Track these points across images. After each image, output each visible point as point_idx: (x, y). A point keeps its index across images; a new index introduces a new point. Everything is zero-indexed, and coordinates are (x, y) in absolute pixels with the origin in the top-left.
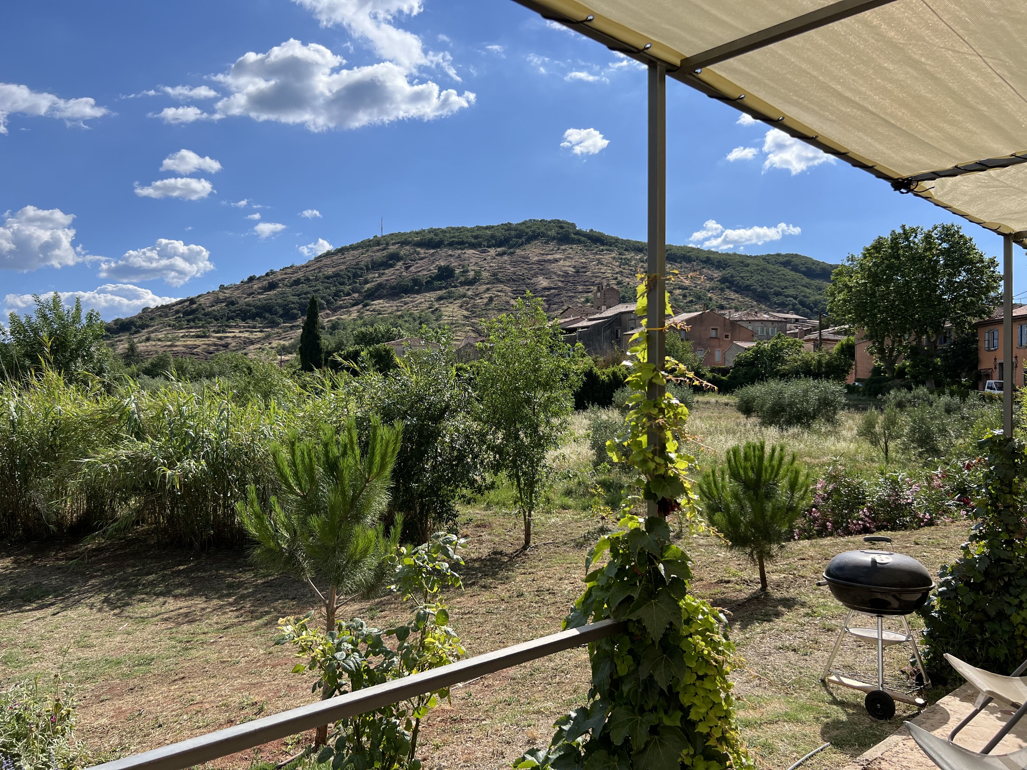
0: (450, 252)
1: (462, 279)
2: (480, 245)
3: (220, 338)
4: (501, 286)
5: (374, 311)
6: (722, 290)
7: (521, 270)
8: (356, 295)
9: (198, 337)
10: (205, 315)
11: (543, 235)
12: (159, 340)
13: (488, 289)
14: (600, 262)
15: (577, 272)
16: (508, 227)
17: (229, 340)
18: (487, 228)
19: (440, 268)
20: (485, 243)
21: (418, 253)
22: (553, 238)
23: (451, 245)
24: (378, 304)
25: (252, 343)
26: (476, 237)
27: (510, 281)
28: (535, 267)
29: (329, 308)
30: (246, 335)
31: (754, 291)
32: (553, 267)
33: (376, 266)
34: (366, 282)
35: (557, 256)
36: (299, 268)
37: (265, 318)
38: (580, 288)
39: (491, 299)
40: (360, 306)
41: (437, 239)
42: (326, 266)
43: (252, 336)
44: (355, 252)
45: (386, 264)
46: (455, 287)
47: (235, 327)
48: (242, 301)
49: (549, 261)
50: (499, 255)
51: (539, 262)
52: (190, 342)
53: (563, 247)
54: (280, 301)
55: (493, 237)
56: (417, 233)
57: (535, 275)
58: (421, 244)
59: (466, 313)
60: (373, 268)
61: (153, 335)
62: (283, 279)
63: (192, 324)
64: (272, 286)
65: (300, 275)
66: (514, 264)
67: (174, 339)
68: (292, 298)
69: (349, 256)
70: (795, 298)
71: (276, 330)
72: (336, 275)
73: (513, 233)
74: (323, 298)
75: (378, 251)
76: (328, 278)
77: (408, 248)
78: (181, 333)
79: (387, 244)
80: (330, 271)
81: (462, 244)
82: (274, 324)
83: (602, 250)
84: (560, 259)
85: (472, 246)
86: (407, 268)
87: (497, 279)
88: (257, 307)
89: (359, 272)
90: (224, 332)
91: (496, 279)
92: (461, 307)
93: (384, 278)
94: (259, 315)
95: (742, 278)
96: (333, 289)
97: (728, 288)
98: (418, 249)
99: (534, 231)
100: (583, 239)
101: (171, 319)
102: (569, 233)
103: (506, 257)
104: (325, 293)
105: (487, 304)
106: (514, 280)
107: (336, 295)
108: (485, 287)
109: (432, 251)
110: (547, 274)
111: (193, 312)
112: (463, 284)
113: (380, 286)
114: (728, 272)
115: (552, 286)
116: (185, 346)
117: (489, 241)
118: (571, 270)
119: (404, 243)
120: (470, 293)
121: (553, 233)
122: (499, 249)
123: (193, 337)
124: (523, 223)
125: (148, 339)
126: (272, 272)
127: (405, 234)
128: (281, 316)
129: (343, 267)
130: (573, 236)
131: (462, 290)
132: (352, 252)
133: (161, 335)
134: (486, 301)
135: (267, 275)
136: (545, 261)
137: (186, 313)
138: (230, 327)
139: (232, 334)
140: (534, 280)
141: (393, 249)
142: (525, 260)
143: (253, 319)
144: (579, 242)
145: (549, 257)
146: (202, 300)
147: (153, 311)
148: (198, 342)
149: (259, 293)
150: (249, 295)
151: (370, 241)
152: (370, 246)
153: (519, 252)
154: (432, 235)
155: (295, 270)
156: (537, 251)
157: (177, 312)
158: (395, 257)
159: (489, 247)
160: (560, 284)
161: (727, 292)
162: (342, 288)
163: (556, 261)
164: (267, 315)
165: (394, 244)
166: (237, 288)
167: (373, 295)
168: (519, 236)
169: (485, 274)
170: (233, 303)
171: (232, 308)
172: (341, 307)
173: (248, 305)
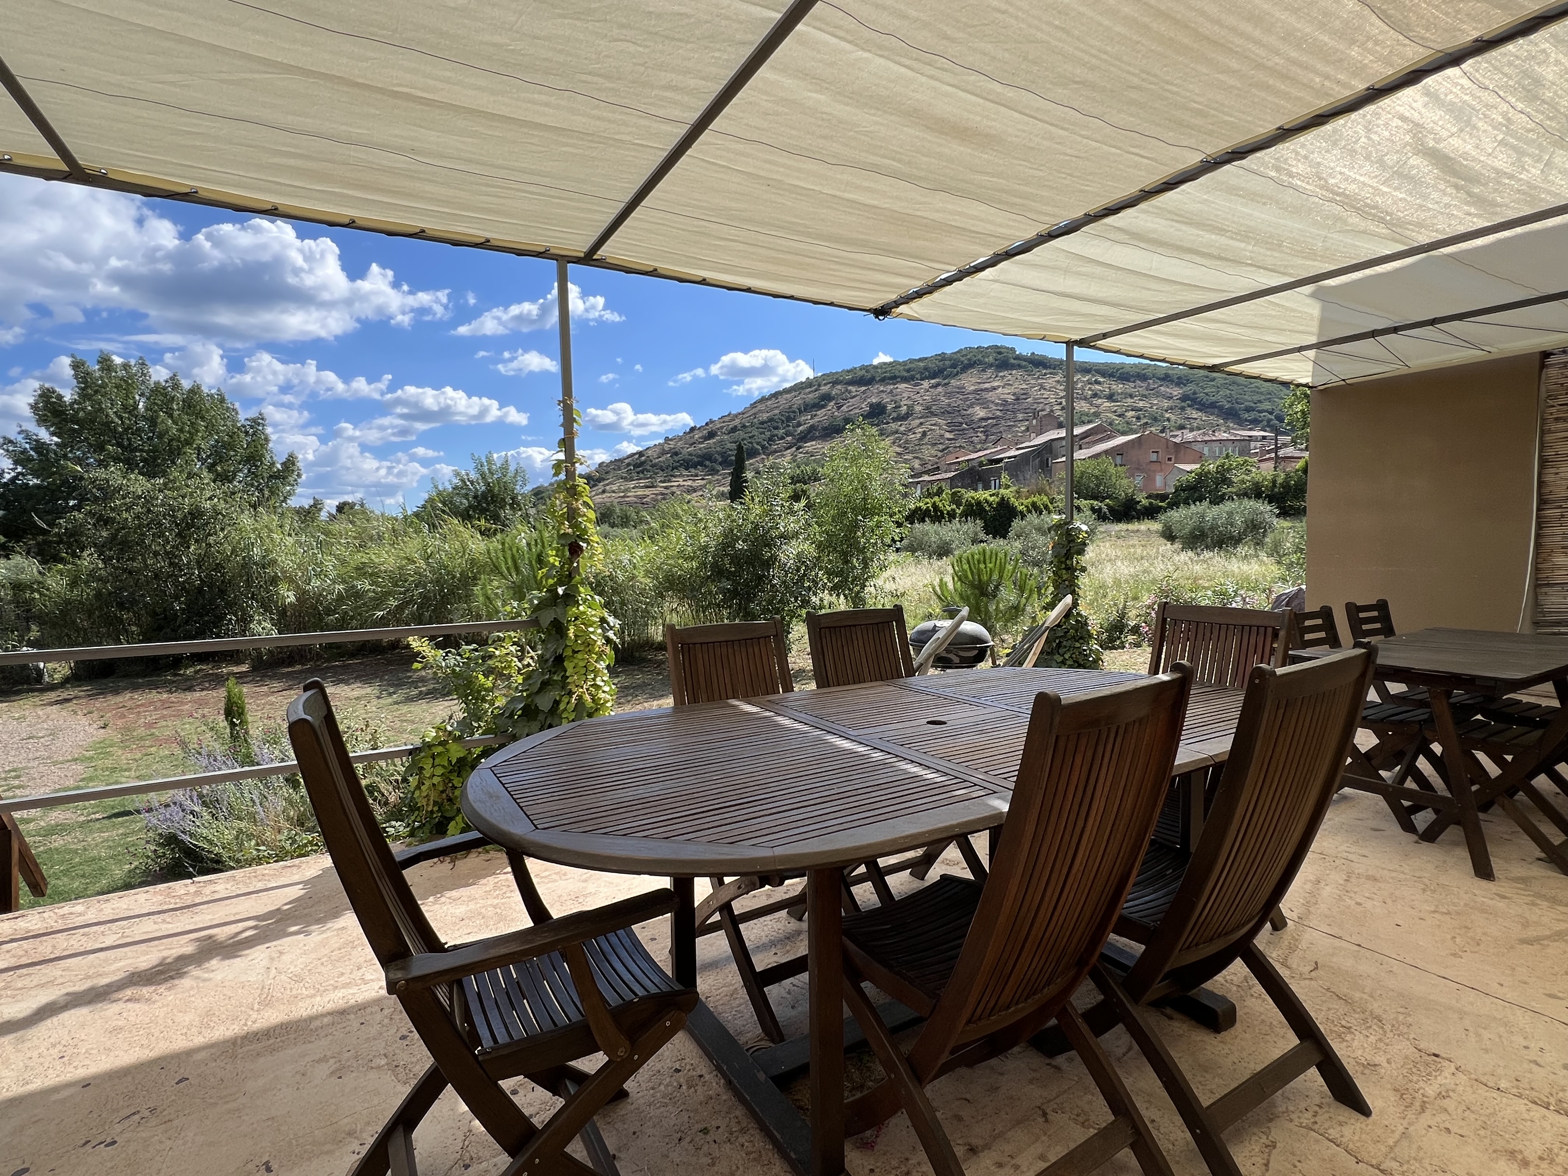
0: (882, 388)
1: (894, 415)
2: (912, 378)
3: (666, 488)
4: (935, 420)
5: (807, 453)
6: (1183, 409)
7: (956, 401)
8: (789, 439)
9: (647, 487)
10: (653, 466)
11: (981, 363)
12: (614, 492)
13: (921, 424)
14: (1042, 387)
15: (1018, 399)
16: (942, 357)
17: (674, 489)
18: (920, 360)
19: (871, 405)
20: (918, 376)
21: (850, 392)
22: (991, 365)
23: (883, 380)
24: (810, 446)
25: (695, 490)
26: (908, 371)
27: (944, 413)
28: (971, 396)
29: (764, 453)
30: (689, 483)
31: (1221, 408)
32: (990, 396)
33: (808, 408)
34: (799, 424)
35: (996, 384)
36: (736, 416)
37: (706, 466)
38: (1020, 416)
39: (924, 434)
40: (794, 449)
41: (869, 376)
42: (761, 411)
43: (695, 484)
44: (788, 396)
45: (817, 406)
46: (888, 423)
47: (679, 476)
48: (684, 452)
49: (986, 390)
50: (933, 387)
51: (975, 392)
52: (640, 492)
53: (1001, 374)
54: (718, 449)
55: (926, 369)
56: (848, 371)
57: (971, 406)
58: (852, 383)
59: (898, 450)
60: (805, 410)
61: (608, 488)
62: (722, 428)
63: (641, 475)
64: (711, 435)
65: (737, 422)
66: (949, 395)
67: (627, 490)
68: (729, 445)
69: (782, 400)
70: (1271, 413)
71: (716, 477)
72: (771, 420)
73: (947, 363)
74: (758, 443)
75: (810, 393)
76: (762, 423)
77: (839, 387)
78: (632, 484)
79: (819, 385)
80: (765, 416)
81: (894, 379)
82: (714, 472)
83: (1045, 374)
84: (999, 387)
85: (905, 380)
86: (839, 408)
87: (932, 413)
88: (698, 456)
89: (792, 415)
90: (669, 481)
91: (929, 412)
92: (894, 443)
93: (816, 419)
94: (700, 463)
95: (1207, 394)
96: (768, 434)
97: (1189, 406)
98: (850, 388)
99: (969, 360)
100: (1024, 363)
101: (623, 472)
102: (1008, 358)
103: (940, 389)
104: (760, 438)
105: (920, 439)
106: (949, 413)
107: (771, 439)
108: (918, 421)
109: (864, 388)
110: (984, 404)
111: (642, 464)
112: (895, 420)
113: (812, 428)
114: (1189, 389)
115: (990, 415)
116: (635, 496)
117: (922, 373)
118: (1010, 398)
119: (835, 383)
120: (902, 429)
121: (991, 359)
122: (932, 381)
123: (642, 487)
124: (958, 352)
125: (604, 492)
126: (711, 421)
127: (837, 373)
128: (720, 464)
129: (777, 411)
130: (1012, 361)
131: (893, 426)
132: (785, 396)
133: (614, 488)
134: (919, 435)
135: (707, 424)
136: (982, 390)
137: (636, 466)
138: (675, 476)
139: (676, 484)
140: (970, 411)
141: (825, 389)
142: (961, 390)
143: (695, 468)
144: (1019, 367)
145: (987, 385)
146: (650, 452)
147: (608, 465)
148: (647, 492)
149: (700, 443)
150: (691, 445)
151: (802, 383)
152: (802, 388)
153: (954, 382)
154: (863, 372)
155: (732, 417)
156: (974, 380)
157: (629, 465)
158: (827, 398)
159: (922, 379)
160: (998, 413)
161: (1189, 411)
162: (776, 432)
163: (994, 389)
164: (707, 463)
165: (825, 385)
166: (680, 438)
167: (805, 437)
168: (954, 366)
169: (918, 408)
170: (676, 454)
171: (676, 458)
172: (776, 451)
173: (691, 455)
